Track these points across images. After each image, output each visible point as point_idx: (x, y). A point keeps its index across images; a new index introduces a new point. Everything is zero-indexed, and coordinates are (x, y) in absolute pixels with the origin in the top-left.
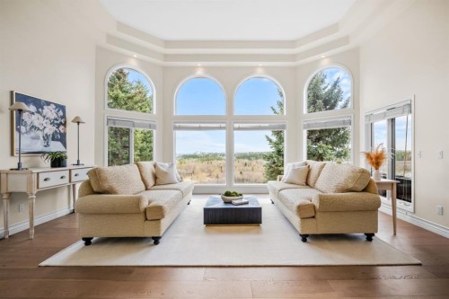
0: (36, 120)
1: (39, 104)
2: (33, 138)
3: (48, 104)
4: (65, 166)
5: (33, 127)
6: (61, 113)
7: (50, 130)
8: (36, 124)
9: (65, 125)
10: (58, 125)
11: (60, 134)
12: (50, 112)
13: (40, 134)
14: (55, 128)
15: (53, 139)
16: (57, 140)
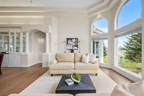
0: (71, 43)
1: (71, 39)
2: (70, 46)
3: (73, 39)
4: (73, 52)
5: (70, 44)
6: (77, 40)
7: (74, 44)
8: (71, 44)
9: (78, 43)
10: (76, 43)
11: (76, 45)
12: (74, 40)
13: (71, 45)
14: (75, 44)
15: (75, 46)
16: (76, 46)
